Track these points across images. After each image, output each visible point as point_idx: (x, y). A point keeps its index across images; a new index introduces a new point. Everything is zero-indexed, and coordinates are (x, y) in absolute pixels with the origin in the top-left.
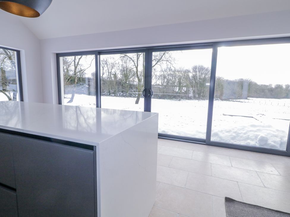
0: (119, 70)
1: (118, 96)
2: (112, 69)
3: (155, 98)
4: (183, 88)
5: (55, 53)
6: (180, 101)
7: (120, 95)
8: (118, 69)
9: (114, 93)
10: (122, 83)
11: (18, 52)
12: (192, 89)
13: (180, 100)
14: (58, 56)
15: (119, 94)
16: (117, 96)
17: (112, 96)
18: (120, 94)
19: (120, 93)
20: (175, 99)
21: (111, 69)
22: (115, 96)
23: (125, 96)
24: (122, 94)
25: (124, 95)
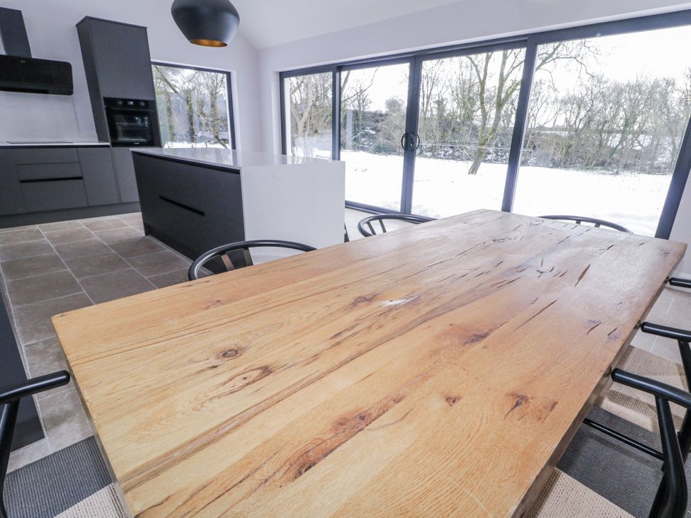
0: (450, 90)
1: (441, 158)
2: (431, 90)
3: (539, 166)
4: (638, 136)
5: (277, 72)
6: (617, 176)
7: (445, 156)
8: (447, 87)
9: (431, 149)
10: (453, 124)
11: (229, 74)
12: (668, 139)
13: (617, 173)
14: (283, 76)
15: (443, 152)
16: (437, 158)
17: (425, 156)
18: (446, 152)
19: (446, 149)
20: (602, 171)
21: (429, 88)
22: (434, 156)
23: (458, 157)
24: (451, 152)
25: (456, 154)
